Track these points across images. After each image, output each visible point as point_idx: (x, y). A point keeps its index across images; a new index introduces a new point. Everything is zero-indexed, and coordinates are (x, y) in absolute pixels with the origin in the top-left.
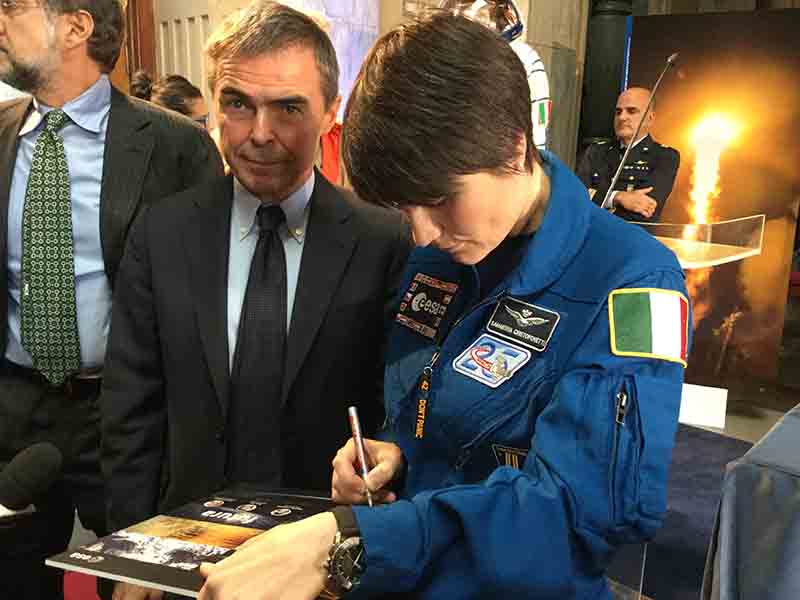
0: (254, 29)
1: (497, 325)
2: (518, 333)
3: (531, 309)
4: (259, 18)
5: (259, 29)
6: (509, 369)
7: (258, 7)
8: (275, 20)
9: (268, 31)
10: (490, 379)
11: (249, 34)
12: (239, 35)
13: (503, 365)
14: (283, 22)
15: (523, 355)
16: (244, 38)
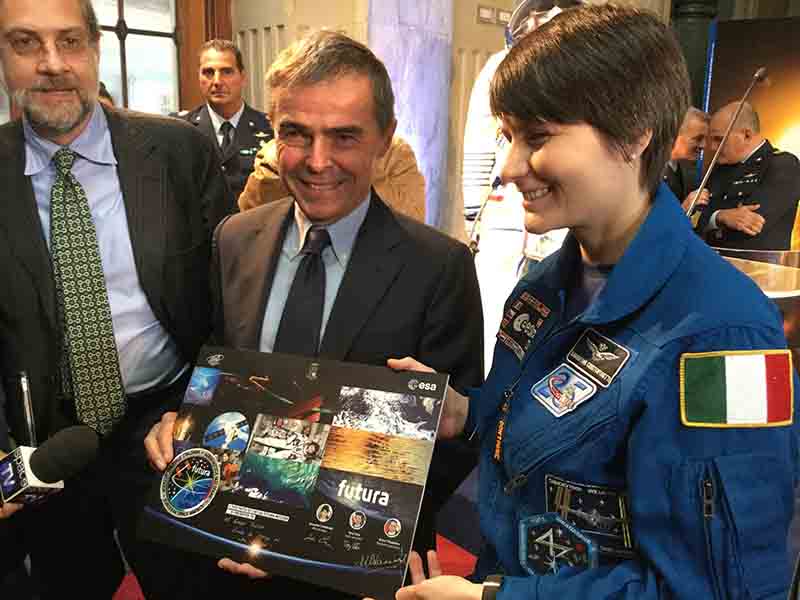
0: (312, 58)
1: (575, 356)
2: (591, 367)
3: (608, 344)
4: (317, 47)
5: (317, 59)
6: (575, 401)
7: (316, 36)
8: (333, 49)
9: (325, 60)
10: (557, 409)
11: (307, 62)
12: (297, 64)
13: (571, 397)
14: (340, 51)
15: (589, 389)
16: (302, 67)
